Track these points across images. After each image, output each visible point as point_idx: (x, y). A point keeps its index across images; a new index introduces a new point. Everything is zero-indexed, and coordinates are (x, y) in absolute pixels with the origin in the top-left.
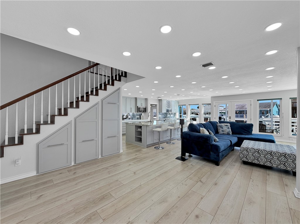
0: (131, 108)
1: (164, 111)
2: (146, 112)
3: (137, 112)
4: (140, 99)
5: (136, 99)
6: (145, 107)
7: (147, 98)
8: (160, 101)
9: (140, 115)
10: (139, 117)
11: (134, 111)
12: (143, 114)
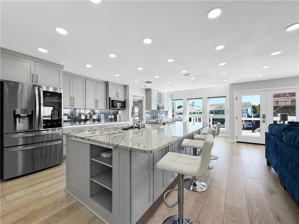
0: (97, 101)
1: (154, 107)
2: (125, 108)
3: (110, 109)
4: (114, 84)
5: (107, 84)
6: (123, 100)
7: (127, 85)
8: (148, 91)
9: (115, 115)
10: (113, 117)
11: (102, 106)
12: (120, 112)
